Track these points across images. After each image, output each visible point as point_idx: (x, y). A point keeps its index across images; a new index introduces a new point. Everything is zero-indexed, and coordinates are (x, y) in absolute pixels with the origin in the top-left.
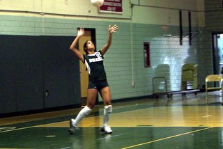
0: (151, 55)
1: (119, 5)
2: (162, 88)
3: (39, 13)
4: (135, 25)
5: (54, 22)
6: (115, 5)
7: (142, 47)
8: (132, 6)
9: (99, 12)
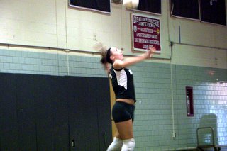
0: (195, 102)
1: (157, 43)
2: (208, 141)
3: (62, 50)
4: (175, 67)
5: (81, 60)
6: (152, 42)
7: (185, 92)
8: (172, 44)
9: (133, 51)
